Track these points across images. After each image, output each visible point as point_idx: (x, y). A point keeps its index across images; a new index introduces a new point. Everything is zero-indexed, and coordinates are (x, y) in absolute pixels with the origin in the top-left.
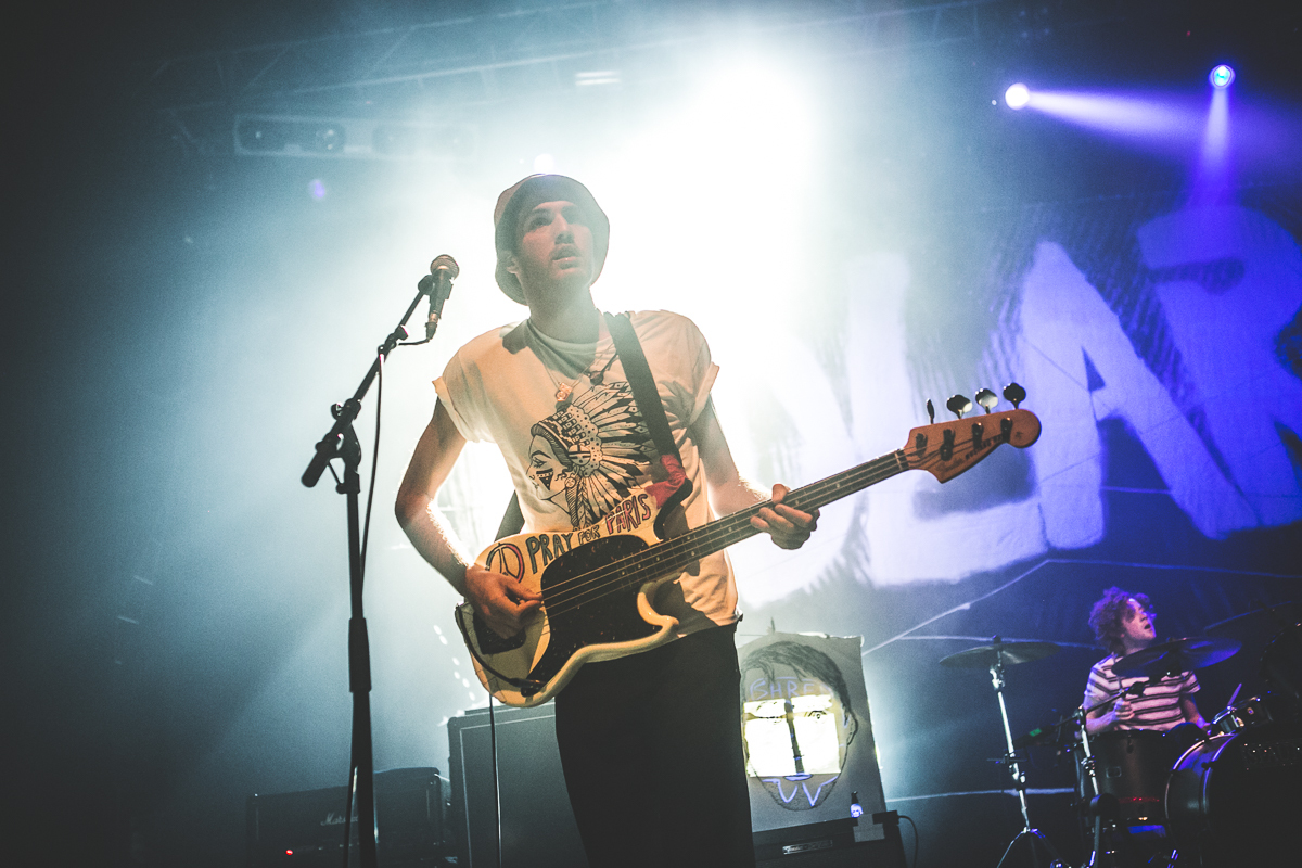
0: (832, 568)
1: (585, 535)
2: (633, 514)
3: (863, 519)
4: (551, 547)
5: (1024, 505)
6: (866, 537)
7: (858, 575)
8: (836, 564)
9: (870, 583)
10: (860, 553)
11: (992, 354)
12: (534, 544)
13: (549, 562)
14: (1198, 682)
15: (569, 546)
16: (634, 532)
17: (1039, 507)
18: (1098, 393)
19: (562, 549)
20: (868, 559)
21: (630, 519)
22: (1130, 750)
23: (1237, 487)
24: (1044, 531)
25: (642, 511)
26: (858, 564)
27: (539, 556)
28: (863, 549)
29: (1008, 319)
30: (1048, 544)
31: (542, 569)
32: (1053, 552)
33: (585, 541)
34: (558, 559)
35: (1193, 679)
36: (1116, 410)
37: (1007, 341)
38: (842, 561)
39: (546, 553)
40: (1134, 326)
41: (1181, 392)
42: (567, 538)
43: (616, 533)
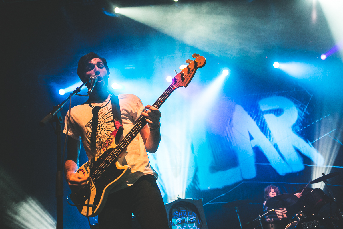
0: (190, 186)
1: (98, 155)
2: (109, 143)
3: (197, 173)
5: (236, 169)
6: (198, 178)
7: (196, 188)
8: (191, 185)
9: (199, 190)
10: (197, 182)
11: (226, 132)
14: (287, 210)
16: (110, 147)
17: (240, 169)
18: (252, 141)
20: (199, 184)
22: (272, 227)
23: (286, 163)
24: (241, 175)
25: (111, 140)
26: (196, 185)
28: (197, 181)
29: (230, 124)
30: (243, 178)
32: (244, 180)
33: (99, 157)
35: (285, 209)
36: (256, 145)
37: (230, 129)
38: (192, 184)
40: (259, 124)
41: (271, 140)
43: (106, 150)
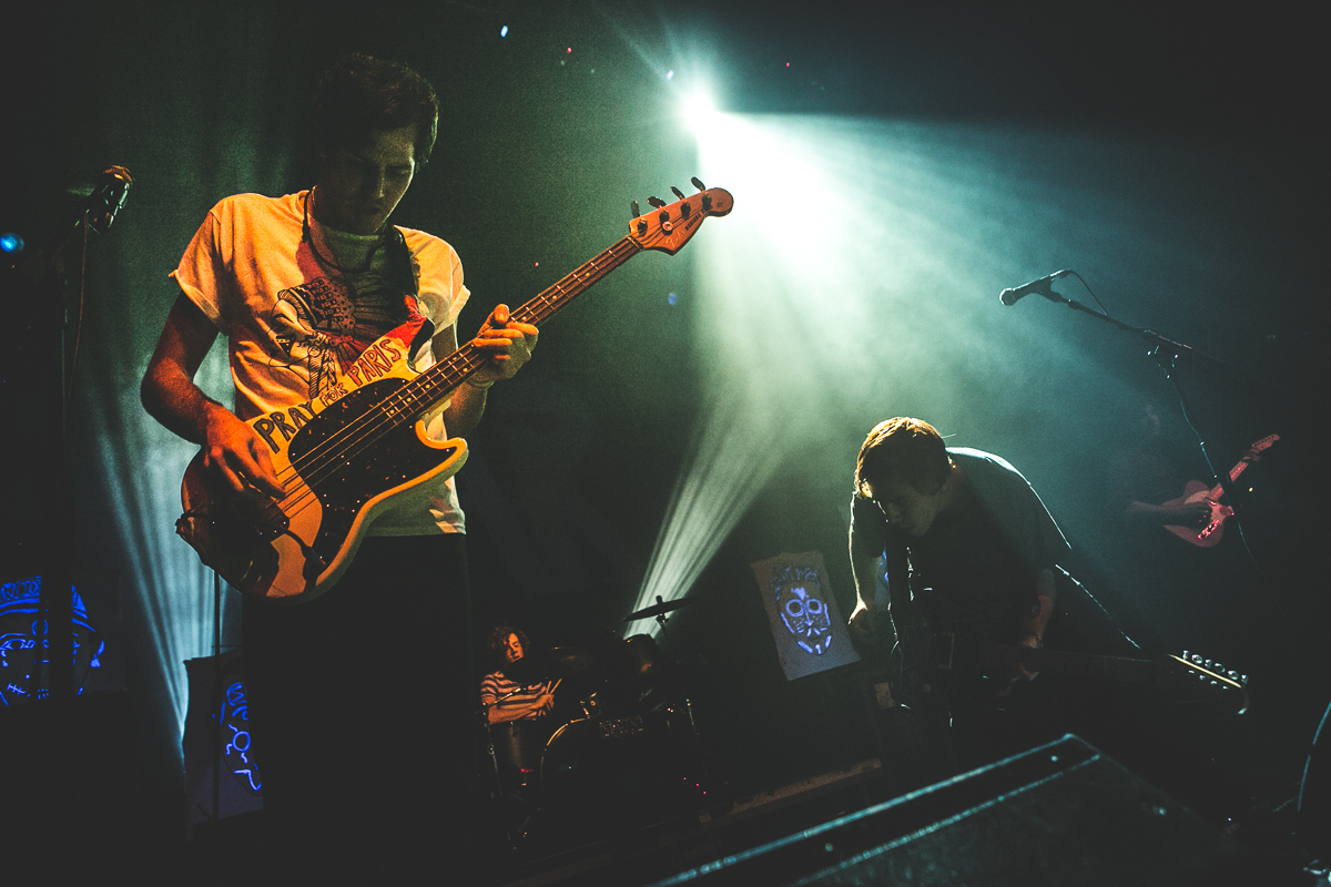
1: (329, 396)
2: (380, 361)
4: (289, 421)
12: (265, 426)
13: (292, 436)
15: (312, 412)
16: (386, 375)
19: (304, 418)
21: (378, 366)
25: (389, 355)
27: (277, 435)
31: (284, 445)
33: (331, 402)
34: (303, 430)
39: (284, 428)
42: (308, 407)
43: (366, 382)
